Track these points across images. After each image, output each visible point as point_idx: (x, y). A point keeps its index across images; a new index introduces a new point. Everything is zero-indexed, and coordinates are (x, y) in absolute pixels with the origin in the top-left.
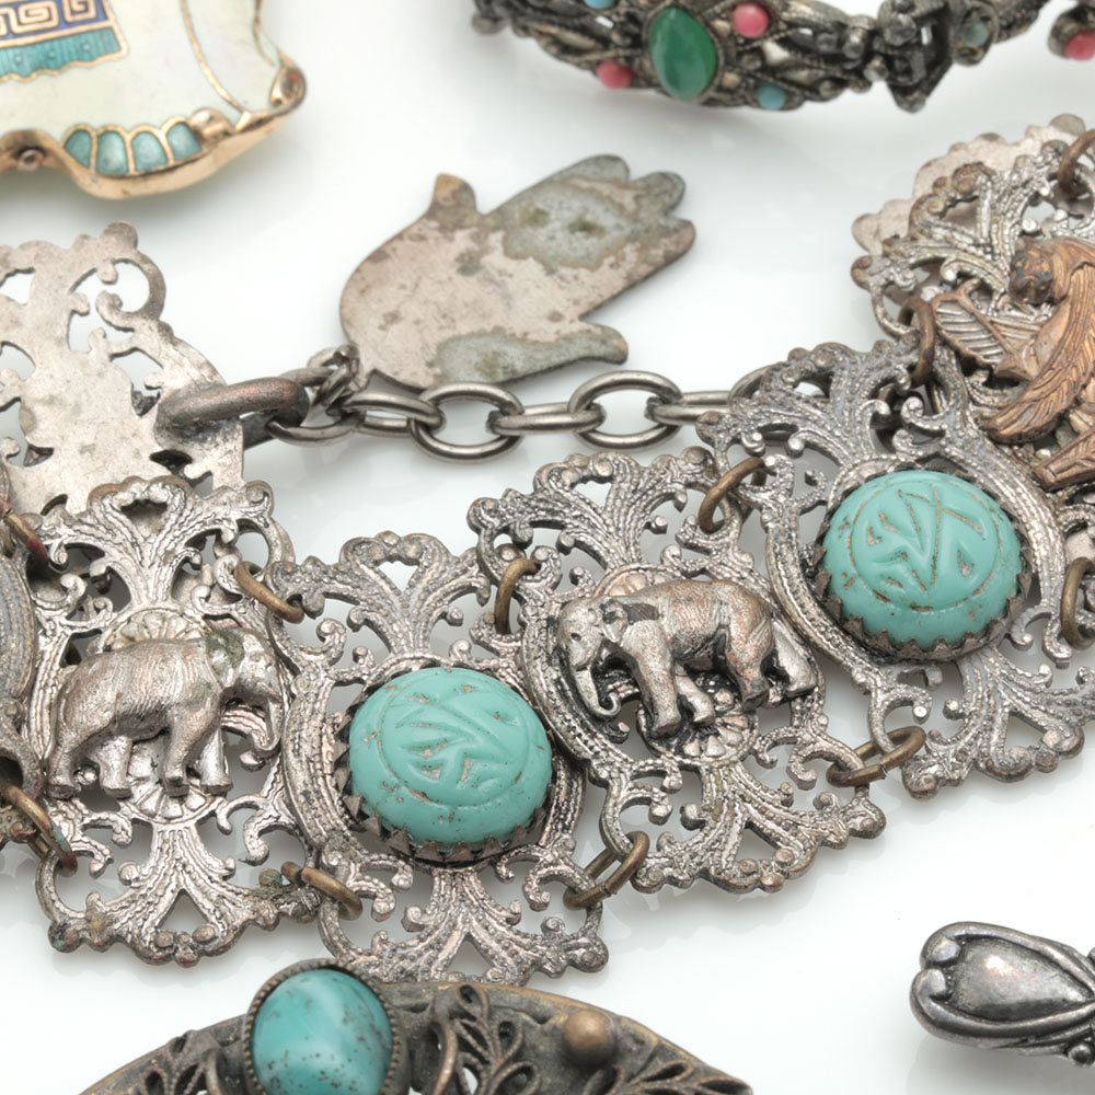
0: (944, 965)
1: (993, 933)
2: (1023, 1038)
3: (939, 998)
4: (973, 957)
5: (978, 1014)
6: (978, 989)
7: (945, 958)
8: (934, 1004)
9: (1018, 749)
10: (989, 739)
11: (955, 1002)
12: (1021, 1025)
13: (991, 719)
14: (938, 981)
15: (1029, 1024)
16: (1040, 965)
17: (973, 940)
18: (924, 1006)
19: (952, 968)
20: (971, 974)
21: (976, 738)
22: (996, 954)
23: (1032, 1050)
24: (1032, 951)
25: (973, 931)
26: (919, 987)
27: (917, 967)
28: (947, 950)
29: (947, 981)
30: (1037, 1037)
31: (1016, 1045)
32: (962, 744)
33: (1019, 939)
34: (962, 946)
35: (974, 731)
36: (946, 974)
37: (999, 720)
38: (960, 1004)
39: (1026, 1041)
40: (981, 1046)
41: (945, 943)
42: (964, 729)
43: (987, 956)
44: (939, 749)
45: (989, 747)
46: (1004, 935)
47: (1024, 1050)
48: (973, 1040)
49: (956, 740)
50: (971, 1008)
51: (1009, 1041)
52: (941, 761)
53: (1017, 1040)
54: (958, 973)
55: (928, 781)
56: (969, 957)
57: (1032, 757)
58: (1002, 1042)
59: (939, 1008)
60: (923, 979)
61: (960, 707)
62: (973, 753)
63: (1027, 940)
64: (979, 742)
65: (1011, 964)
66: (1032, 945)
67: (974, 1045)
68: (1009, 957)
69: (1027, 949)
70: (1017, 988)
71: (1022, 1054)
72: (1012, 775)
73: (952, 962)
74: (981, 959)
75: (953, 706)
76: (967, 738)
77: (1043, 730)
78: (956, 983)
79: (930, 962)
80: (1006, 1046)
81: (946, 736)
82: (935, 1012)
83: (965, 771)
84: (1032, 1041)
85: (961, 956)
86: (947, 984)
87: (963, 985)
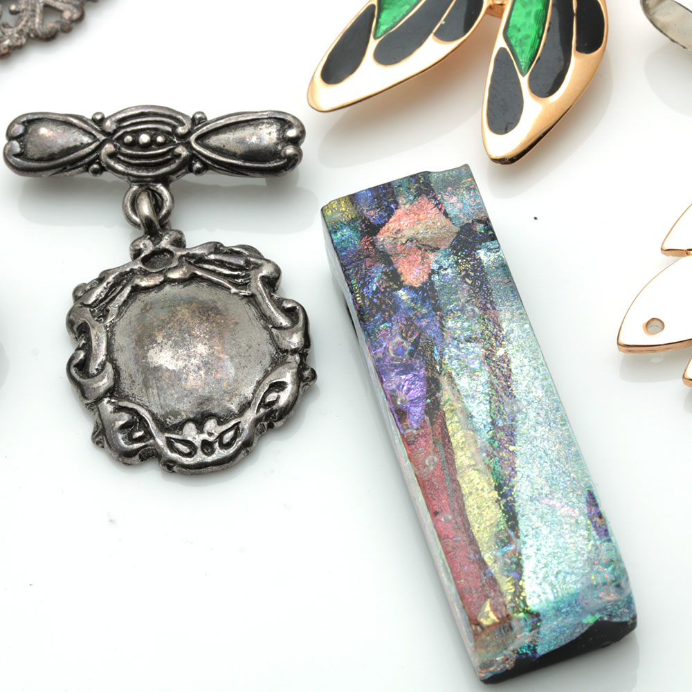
0: (18, 138)
1: (40, 116)
2: (64, 167)
3: (17, 155)
4: (32, 131)
5: (39, 160)
6: (36, 146)
7: (18, 134)
8: (15, 159)
9: (51, 24)
10: (34, 21)
11: (26, 155)
12: (61, 160)
13: (34, 11)
14: (16, 146)
15: (65, 159)
16: (67, 127)
17: (31, 122)
18: (11, 161)
19: (22, 138)
20: (32, 139)
21: (27, 22)
22: (43, 127)
23: (70, 172)
24: (61, 121)
25: (30, 117)
26: (7, 152)
27: (5, 141)
28: (19, 129)
29: (20, 145)
30: (71, 165)
31: (61, 171)
32: (20, 27)
33: (54, 117)
34: (26, 126)
35: (25, 19)
36: (19, 142)
37: (38, 10)
38: (28, 156)
39: (65, 168)
40: (43, 175)
41: (17, 126)
42: (21, 19)
43: (38, 128)
44: (9, 32)
45: (34, 25)
46: (46, 116)
47: (66, 173)
48: (39, 173)
49: (17, 25)
50: (36, 157)
51: (57, 170)
52: (11, 37)
53: (61, 168)
54: (26, 140)
55: (4, 49)
56: (30, 131)
57: (58, 26)
58: (53, 171)
59: (18, 160)
60: (8, 147)
61: (17, 7)
62: (26, 30)
63: (59, 117)
64: (29, 24)
65: (52, 130)
66: (61, 118)
67: (40, 176)
68: (50, 127)
69: (59, 121)
70: (57, 141)
71: (66, 176)
72: (49, 38)
73: (21, 135)
74: (36, 131)
75: (13, 7)
76: (23, 23)
77: (61, 12)
78: (25, 146)
79: (10, 137)
80: (56, 173)
81: (12, 24)
82: (17, 162)
83: (24, 40)
84: (69, 168)
85: (26, 131)
86: (21, 147)
87: (29, 146)
